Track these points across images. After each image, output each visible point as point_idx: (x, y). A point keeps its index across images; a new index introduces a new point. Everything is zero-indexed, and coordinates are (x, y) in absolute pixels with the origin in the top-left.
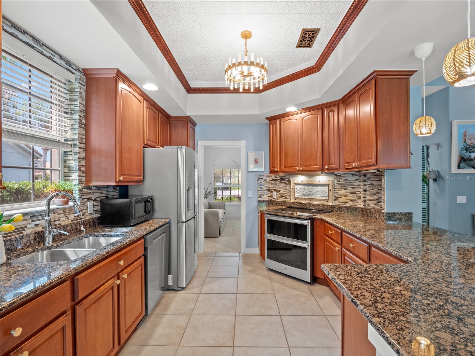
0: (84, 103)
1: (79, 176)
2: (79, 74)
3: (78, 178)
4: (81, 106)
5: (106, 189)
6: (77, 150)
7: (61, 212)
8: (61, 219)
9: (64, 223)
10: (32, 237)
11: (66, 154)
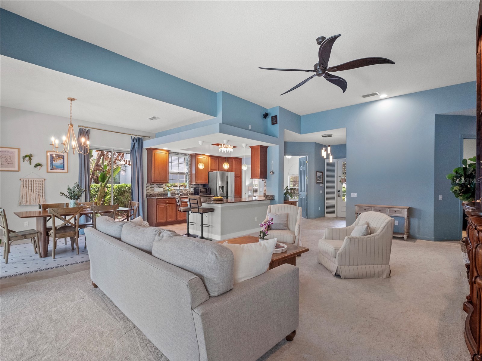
0: (190, 162)
2: (188, 156)
3: (188, 182)
8: (183, 192)
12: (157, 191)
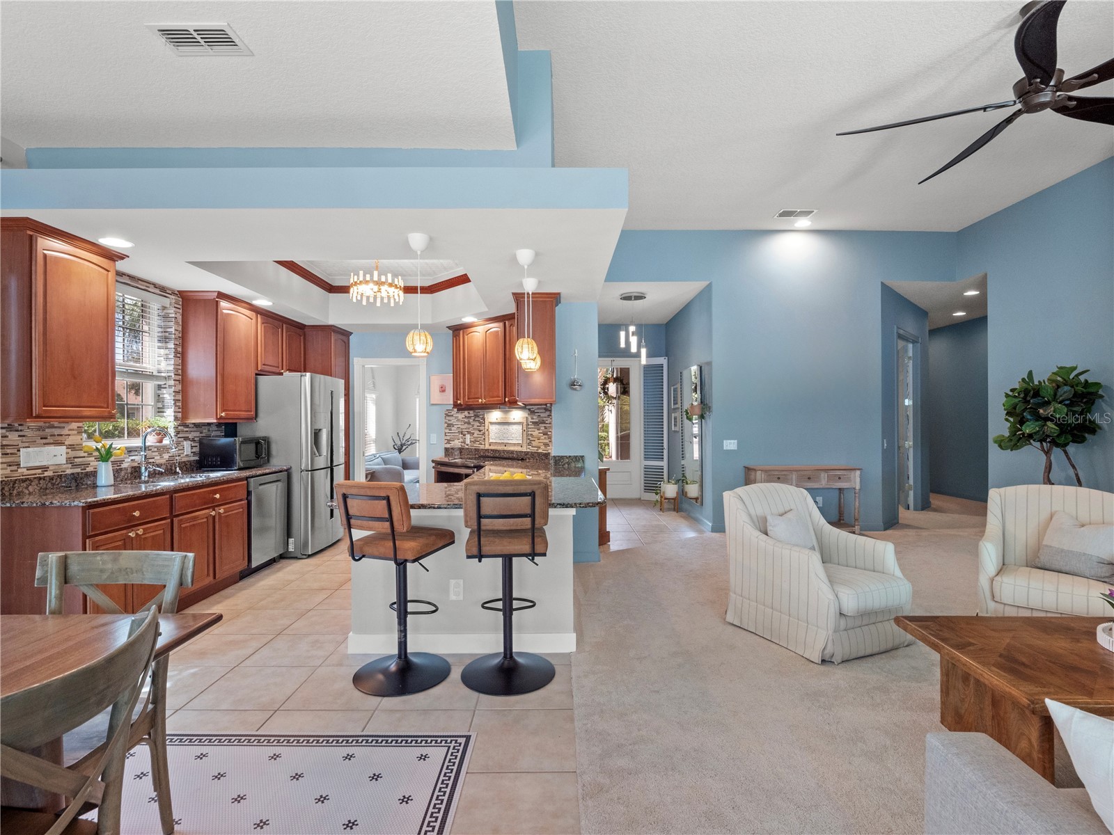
0: (180, 329)
1: (175, 412)
2: (173, 297)
3: (173, 414)
4: (177, 333)
5: (207, 428)
6: (172, 383)
7: (156, 449)
8: (156, 458)
9: (158, 462)
10: (129, 470)
11: (160, 387)
12: (38, 464)
